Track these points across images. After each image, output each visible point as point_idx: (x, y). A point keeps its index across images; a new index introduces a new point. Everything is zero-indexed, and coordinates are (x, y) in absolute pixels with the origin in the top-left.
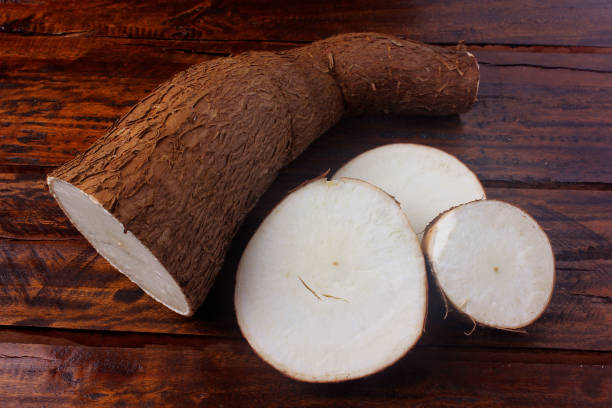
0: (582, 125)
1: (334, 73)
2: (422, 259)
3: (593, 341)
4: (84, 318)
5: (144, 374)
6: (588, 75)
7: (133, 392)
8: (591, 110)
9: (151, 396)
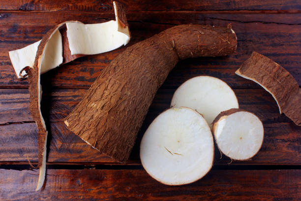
0: (279, 55)
1: (175, 49)
2: (212, 137)
3: (277, 159)
4: (81, 157)
5: (106, 180)
6: (284, 26)
7: (104, 188)
8: (284, 47)
9: (110, 189)
